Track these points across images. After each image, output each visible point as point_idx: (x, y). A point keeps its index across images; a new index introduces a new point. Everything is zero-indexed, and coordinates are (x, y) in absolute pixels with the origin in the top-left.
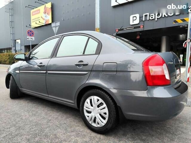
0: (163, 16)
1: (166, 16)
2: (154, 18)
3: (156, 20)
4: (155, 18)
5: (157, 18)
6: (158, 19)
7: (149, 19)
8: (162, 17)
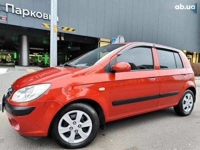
0: (32, 16)
1: (35, 16)
2: (20, 13)
3: (24, 16)
4: (22, 15)
5: (25, 15)
6: (26, 18)
7: (15, 13)
8: (29, 16)
